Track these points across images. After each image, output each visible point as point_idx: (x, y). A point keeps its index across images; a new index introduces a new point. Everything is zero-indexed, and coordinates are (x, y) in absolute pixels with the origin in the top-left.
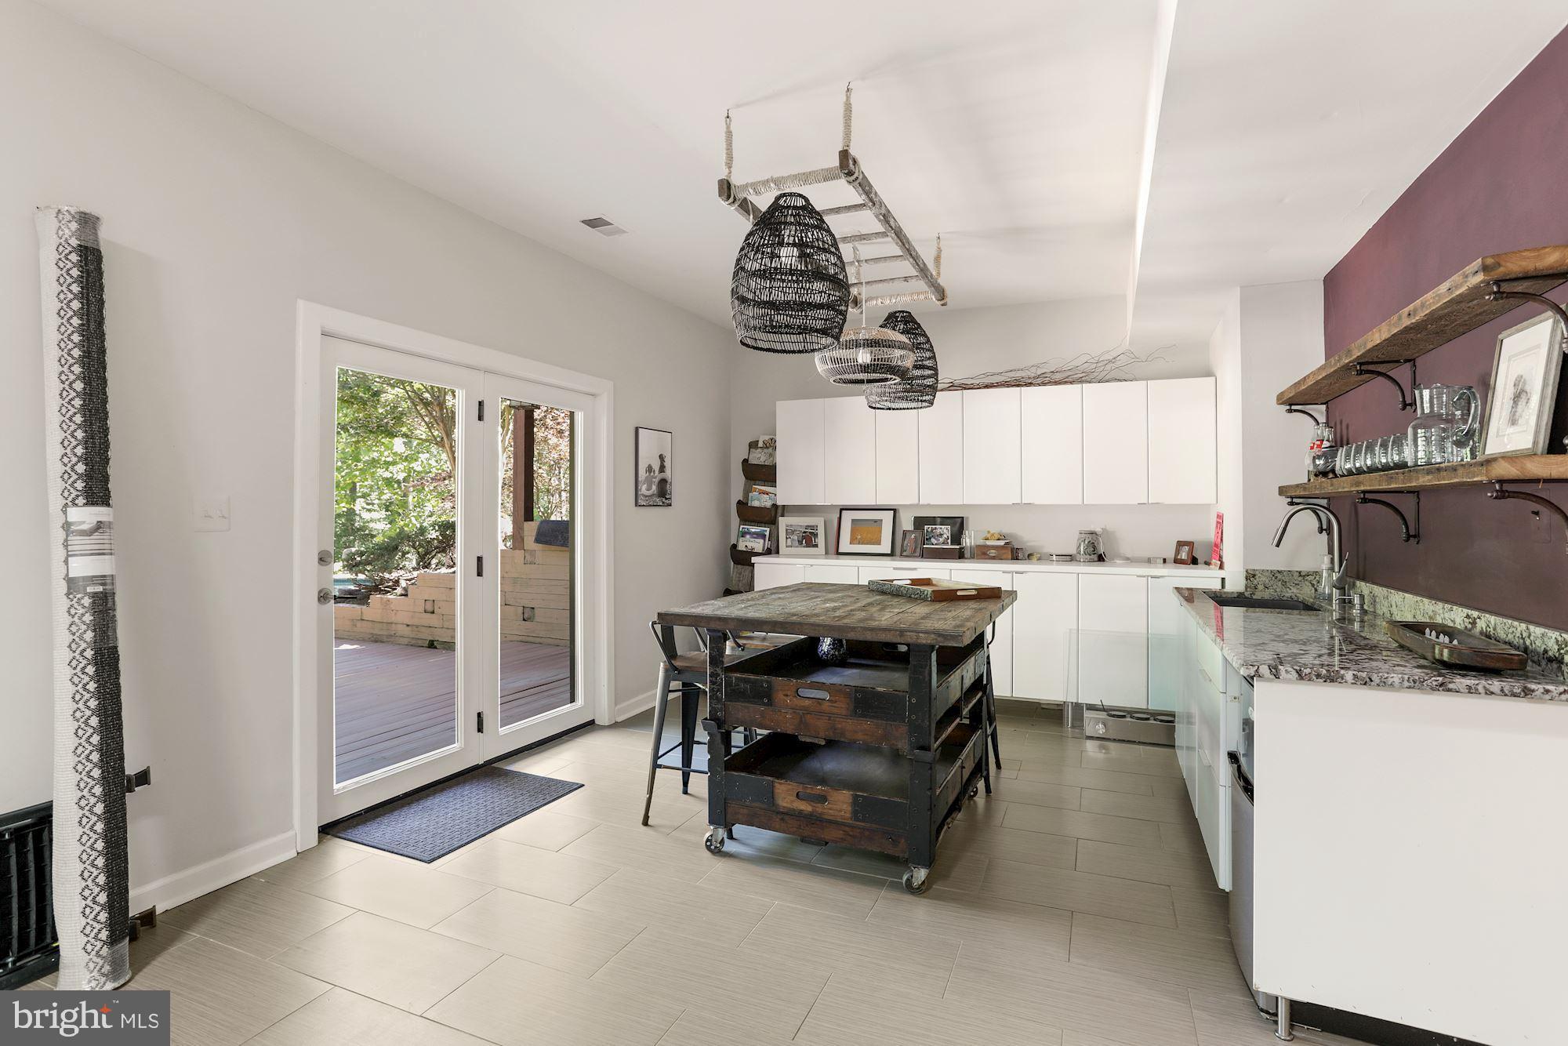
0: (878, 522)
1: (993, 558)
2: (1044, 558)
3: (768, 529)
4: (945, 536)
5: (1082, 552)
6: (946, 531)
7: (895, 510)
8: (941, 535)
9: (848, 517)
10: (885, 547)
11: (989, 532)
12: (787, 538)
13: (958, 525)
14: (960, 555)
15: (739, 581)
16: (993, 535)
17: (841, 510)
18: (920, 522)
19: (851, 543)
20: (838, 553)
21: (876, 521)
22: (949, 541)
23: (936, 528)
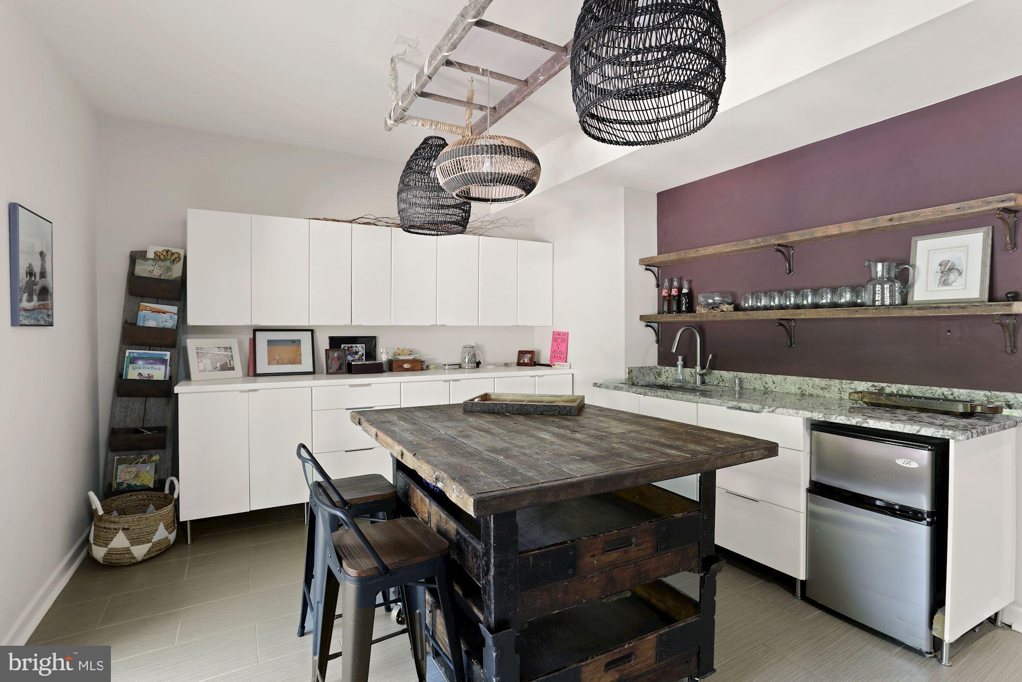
0: (297, 343)
1: (407, 370)
2: (441, 367)
3: (168, 353)
4: (360, 353)
5: (467, 362)
6: (360, 348)
7: (312, 331)
8: (357, 353)
9: (262, 338)
10: (307, 366)
11: (398, 349)
12: (198, 362)
13: (370, 342)
14: (376, 369)
15: (126, 416)
16: (403, 351)
17: (255, 331)
18: (335, 342)
19: (268, 365)
20: (256, 375)
21: (293, 341)
22: (364, 357)
23: (352, 347)
